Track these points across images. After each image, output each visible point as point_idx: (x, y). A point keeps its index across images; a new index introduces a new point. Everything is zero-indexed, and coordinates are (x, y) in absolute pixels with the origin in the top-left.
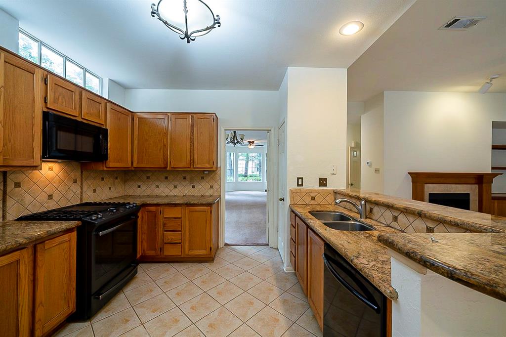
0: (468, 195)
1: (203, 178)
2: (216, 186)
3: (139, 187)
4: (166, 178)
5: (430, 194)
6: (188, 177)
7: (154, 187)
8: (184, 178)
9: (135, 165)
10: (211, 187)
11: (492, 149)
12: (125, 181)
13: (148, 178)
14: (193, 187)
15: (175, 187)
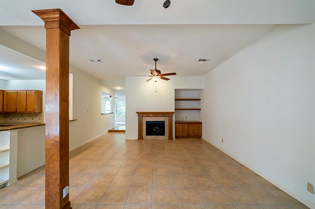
0: (164, 121)
1: (36, 115)
2: (41, 119)
3: (11, 119)
4: (22, 116)
5: (146, 121)
6: (31, 115)
7: (17, 119)
8: (29, 116)
9: (5, 111)
10: (40, 119)
11: (175, 100)
12: (6, 117)
13: (15, 116)
14: (33, 119)
15: (25, 119)
